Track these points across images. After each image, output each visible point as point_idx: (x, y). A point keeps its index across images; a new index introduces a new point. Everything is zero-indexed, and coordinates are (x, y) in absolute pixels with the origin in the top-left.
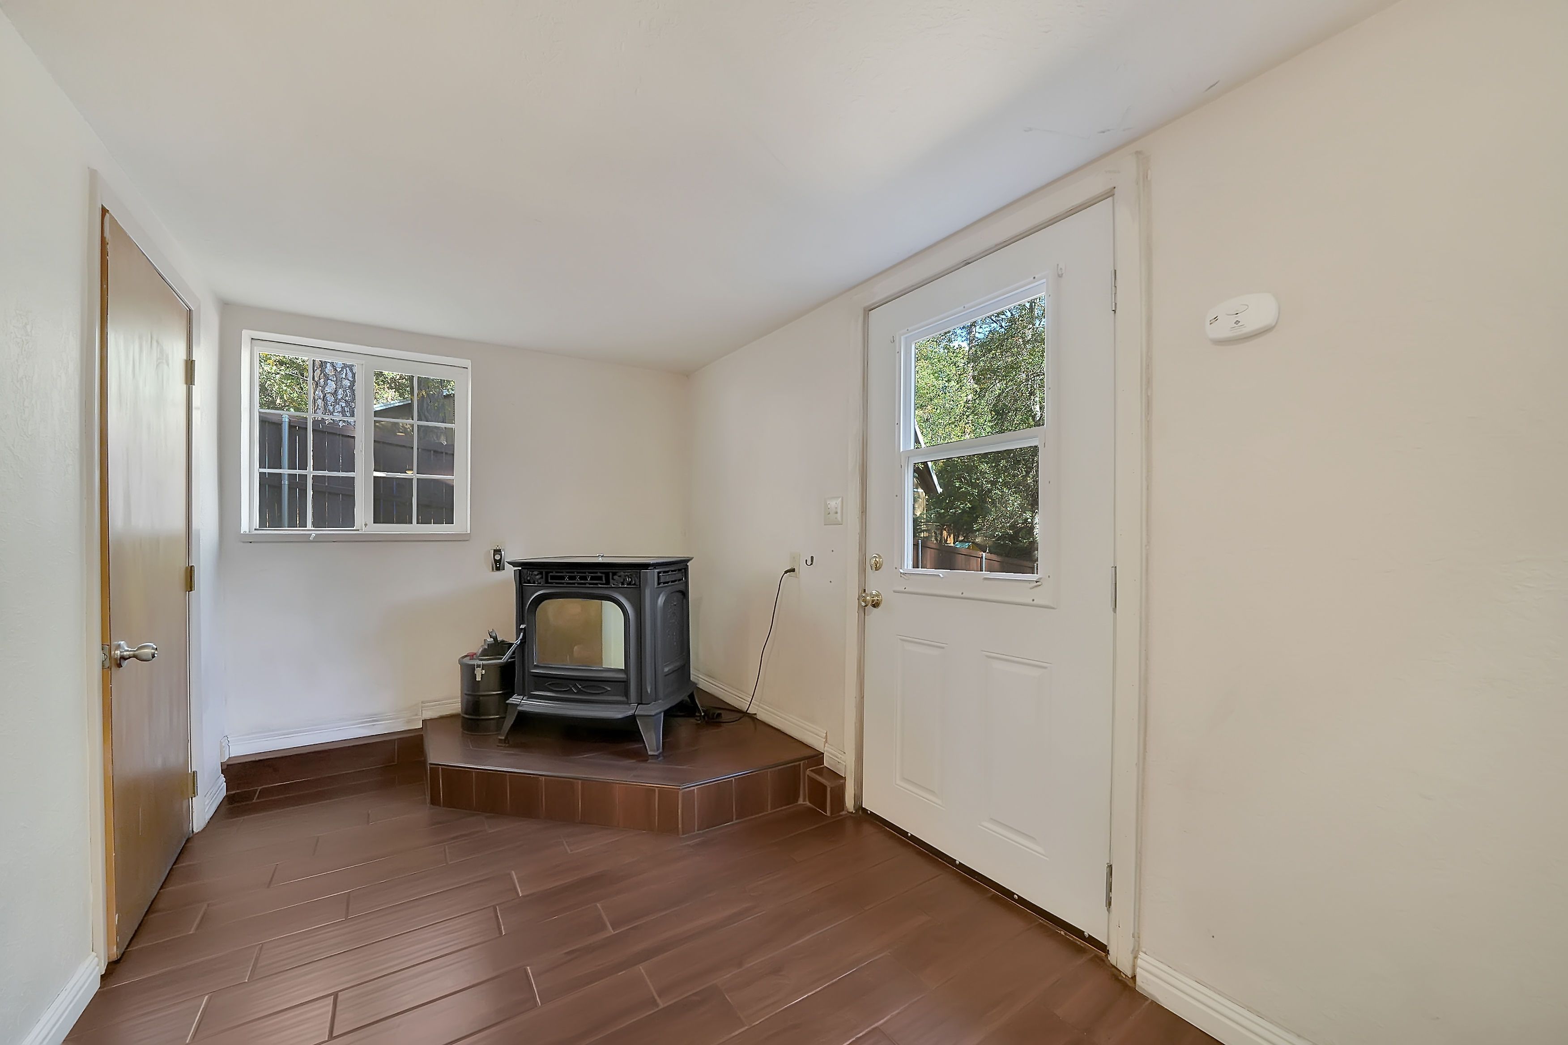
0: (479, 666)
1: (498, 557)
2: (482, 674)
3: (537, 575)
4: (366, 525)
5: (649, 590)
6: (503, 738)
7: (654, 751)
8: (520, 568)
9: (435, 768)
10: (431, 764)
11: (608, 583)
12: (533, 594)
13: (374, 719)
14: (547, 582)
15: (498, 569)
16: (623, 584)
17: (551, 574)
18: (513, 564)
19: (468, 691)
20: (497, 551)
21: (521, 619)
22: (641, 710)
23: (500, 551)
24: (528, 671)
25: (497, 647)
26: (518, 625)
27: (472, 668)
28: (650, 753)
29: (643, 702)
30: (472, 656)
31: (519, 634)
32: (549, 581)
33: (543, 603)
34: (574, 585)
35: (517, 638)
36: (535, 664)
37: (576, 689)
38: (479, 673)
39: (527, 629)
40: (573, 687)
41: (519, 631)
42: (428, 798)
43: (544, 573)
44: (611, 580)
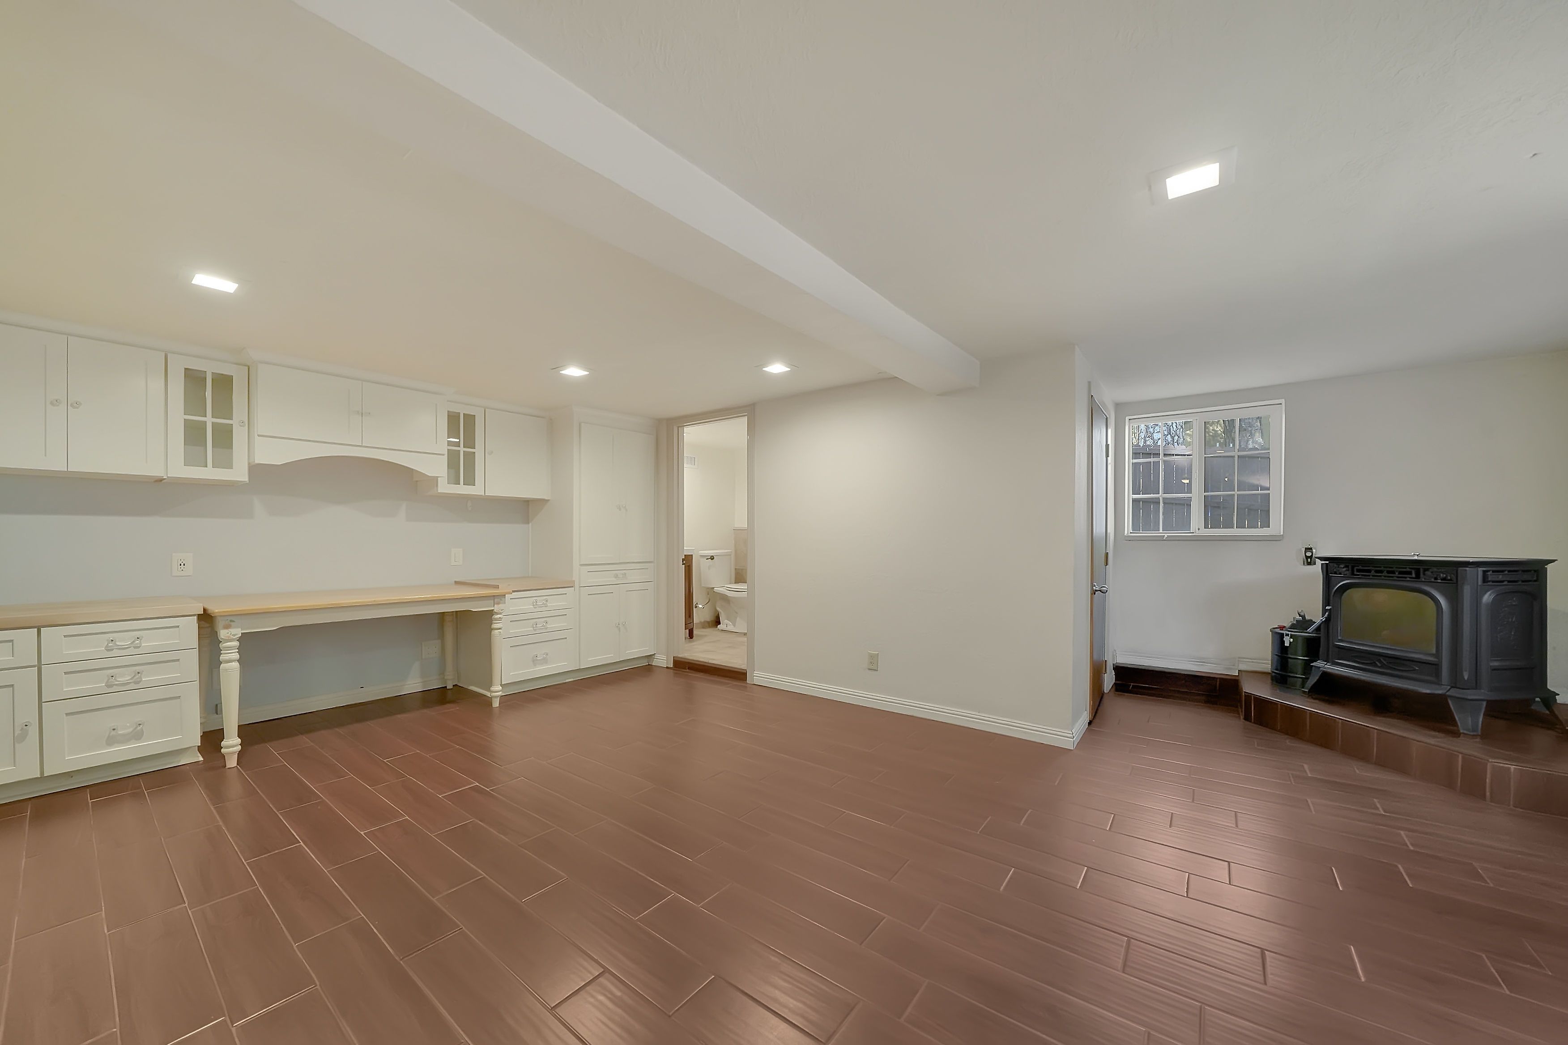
0: (1287, 635)
1: (1309, 554)
2: (1290, 642)
3: (1343, 568)
4: (1199, 529)
5: (1469, 587)
6: (1307, 690)
7: (1468, 730)
8: (1328, 562)
9: (1248, 696)
10: (1245, 692)
11: (1418, 576)
12: (1339, 583)
13: (1203, 661)
14: (1353, 574)
15: (1309, 564)
16: (1436, 579)
17: (1357, 568)
18: (1321, 559)
19: (1278, 653)
20: (1309, 549)
21: (1327, 601)
22: (1453, 692)
23: (1311, 549)
24: (1333, 643)
25: (1303, 623)
26: (1324, 607)
27: (1282, 636)
28: (1461, 731)
29: (1458, 686)
30: (1282, 628)
31: (1324, 612)
32: (1355, 573)
33: (1348, 591)
34: (1380, 578)
35: (1322, 614)
36: (1339, 638)
37: (1380, 664)
38: (1287, 641)
39: (1332, 610)
40: (1378, 661)
41: (1324, 611)
42: (1242, 717)
43: (1350, 567)
44: (1422, 575)
